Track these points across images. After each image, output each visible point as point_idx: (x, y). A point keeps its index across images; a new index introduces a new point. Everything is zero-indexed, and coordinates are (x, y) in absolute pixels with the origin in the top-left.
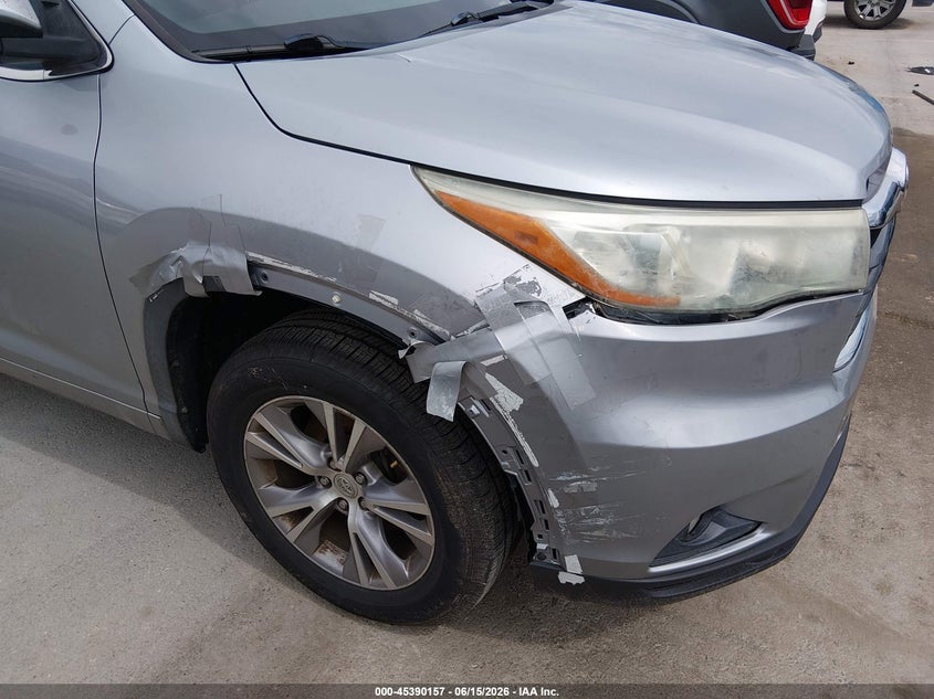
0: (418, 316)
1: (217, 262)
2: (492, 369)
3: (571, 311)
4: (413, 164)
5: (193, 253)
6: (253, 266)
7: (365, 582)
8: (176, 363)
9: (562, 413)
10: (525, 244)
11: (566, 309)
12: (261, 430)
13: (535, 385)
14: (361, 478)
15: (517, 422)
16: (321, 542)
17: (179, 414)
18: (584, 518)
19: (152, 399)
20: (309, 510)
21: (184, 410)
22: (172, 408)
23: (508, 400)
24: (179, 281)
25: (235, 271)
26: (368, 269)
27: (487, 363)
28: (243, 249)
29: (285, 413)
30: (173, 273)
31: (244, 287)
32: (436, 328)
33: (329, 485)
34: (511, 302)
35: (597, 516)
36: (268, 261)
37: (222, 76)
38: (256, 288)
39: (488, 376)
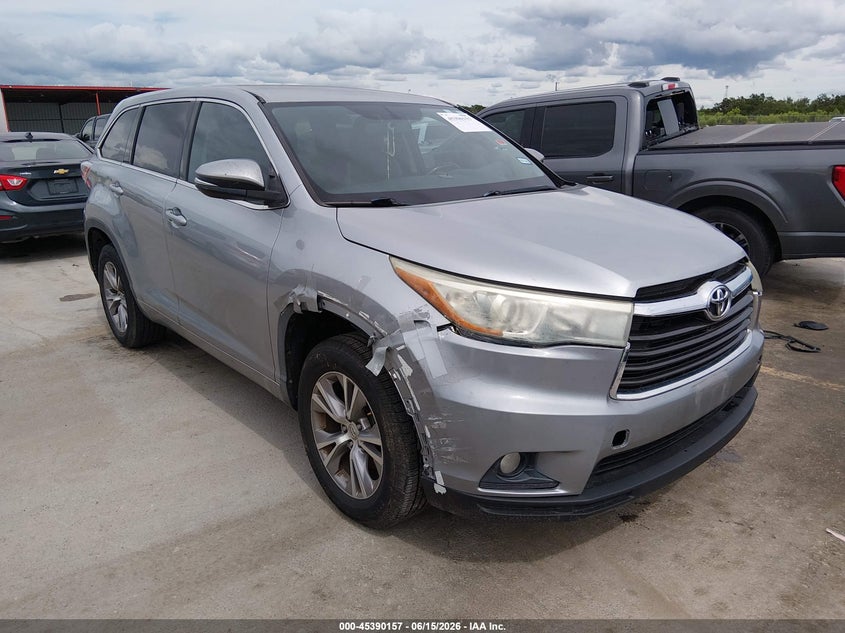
0: (376, 324)
1: (306, 295)
2: (400, 352)
3: (440, 329)
4: (391, 255)
5: (298, 291)
6: (320, 298)
7: (355, 495)
8: (289, 353)
9: (429, 379)
10: (425, 293)
11: (438, 328)
12: (319, 393)
13: (417, 362)
14: (359, 426)
15: (410, 383)
16: (340, 469)
17: (287, 383)
18: (441, 446)
19: (278, 374)
20: (334, 444)
21: (291, 381)
22: (285, 378)
23: (407, 370)
24: (292, 304)
25: (312, 299)
26: (359, 299)
27: (398, 349)
28: (317, 290)
29: (330, 383)
30: (290, 300)
31: (313, 308)
32: (383, 331)
33: (346, 432)
34: (412, 320)
35: (447, 445)
36: (325, 295)
37: (329, 213)
38: (319, 309)
39: (399, 356)
